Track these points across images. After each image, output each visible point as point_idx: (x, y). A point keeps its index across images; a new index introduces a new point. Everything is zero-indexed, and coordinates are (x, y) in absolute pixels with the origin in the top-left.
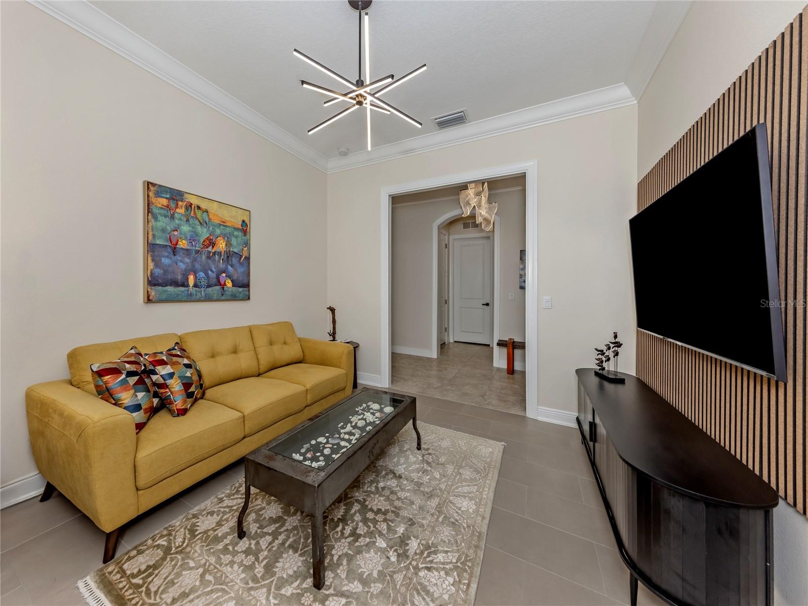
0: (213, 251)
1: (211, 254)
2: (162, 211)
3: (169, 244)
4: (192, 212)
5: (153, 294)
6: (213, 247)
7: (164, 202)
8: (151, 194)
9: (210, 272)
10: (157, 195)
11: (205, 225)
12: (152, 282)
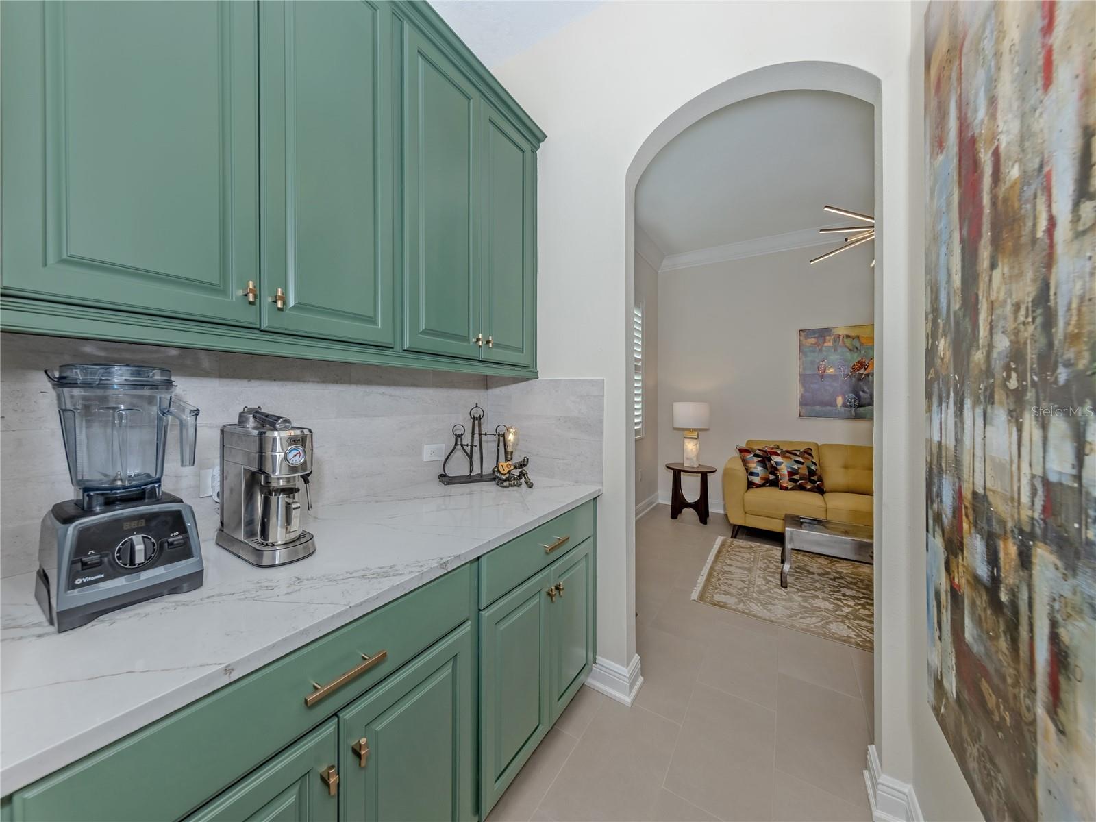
0: (866, 372)
1: (863, 376)
2: (811, 349)
3: (816, 372)
4: (841, 342)
5: (803, 412)
6: (866, 369)
7: (813, 341)
8: (802, 338)
9: (861, 393)
10: (807, 337)
11: (856, 350)
12: (803, 403)
